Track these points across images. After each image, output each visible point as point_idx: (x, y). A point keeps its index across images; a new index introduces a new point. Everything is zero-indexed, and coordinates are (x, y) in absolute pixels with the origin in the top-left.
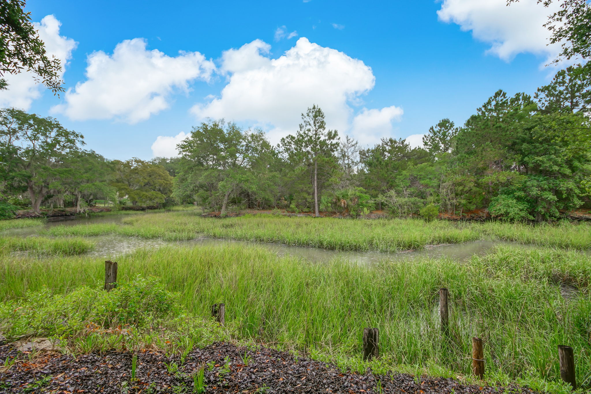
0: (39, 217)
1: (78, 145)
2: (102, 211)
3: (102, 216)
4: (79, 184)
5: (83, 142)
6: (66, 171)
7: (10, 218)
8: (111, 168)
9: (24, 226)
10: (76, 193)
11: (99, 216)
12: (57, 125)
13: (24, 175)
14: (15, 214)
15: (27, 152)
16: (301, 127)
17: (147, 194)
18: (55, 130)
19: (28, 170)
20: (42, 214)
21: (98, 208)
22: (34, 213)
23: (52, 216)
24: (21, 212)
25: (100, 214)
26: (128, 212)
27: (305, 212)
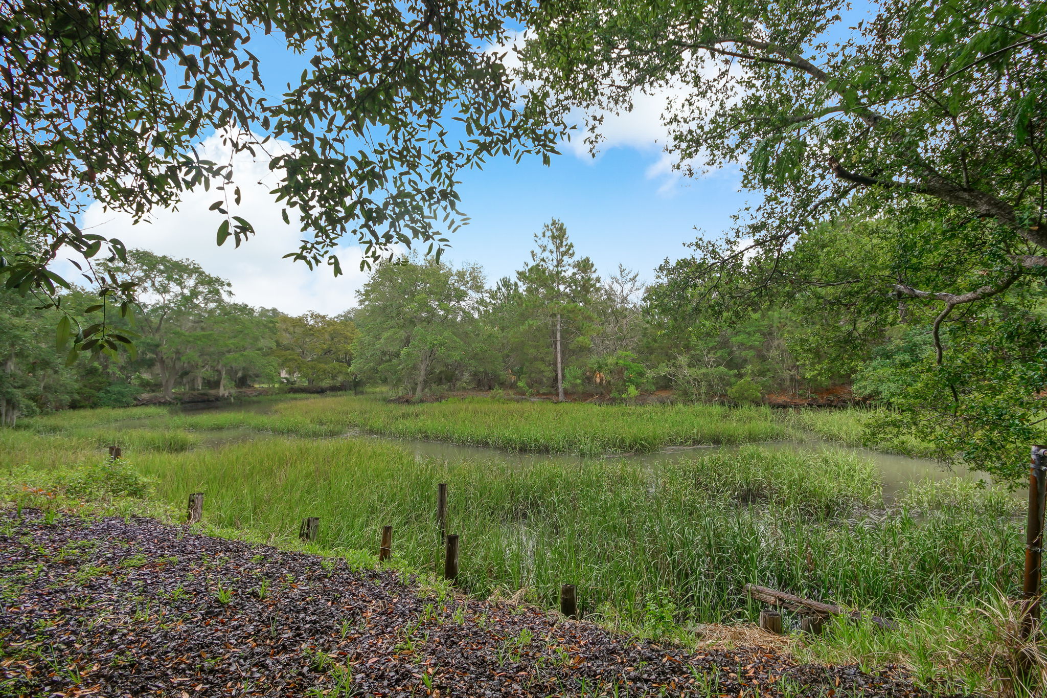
0: (170, 403)
1: (225, 297)
2: (260, 394)
3: (259, 402)
4: (224, 354)
5: (230, 293)
6: (204, 336)
7: (127, 405)
8: (270, 328)
9: (143, 416)
10: (219, 367)
11: (254, 402)
12: (197, 270)
13: (148, 344)
14: (136, 399)
15: (155, 310)
16: (533, 254)
17: (326, 367)
18: (194, 276)
19: (157, 337)
20: (175, 399)
21: (256, 390)
22: (164, 397)
23: (188, 402)
24: (145, 396)
25: (255, 399)
26: (298, 396)
27: (544, 394)
